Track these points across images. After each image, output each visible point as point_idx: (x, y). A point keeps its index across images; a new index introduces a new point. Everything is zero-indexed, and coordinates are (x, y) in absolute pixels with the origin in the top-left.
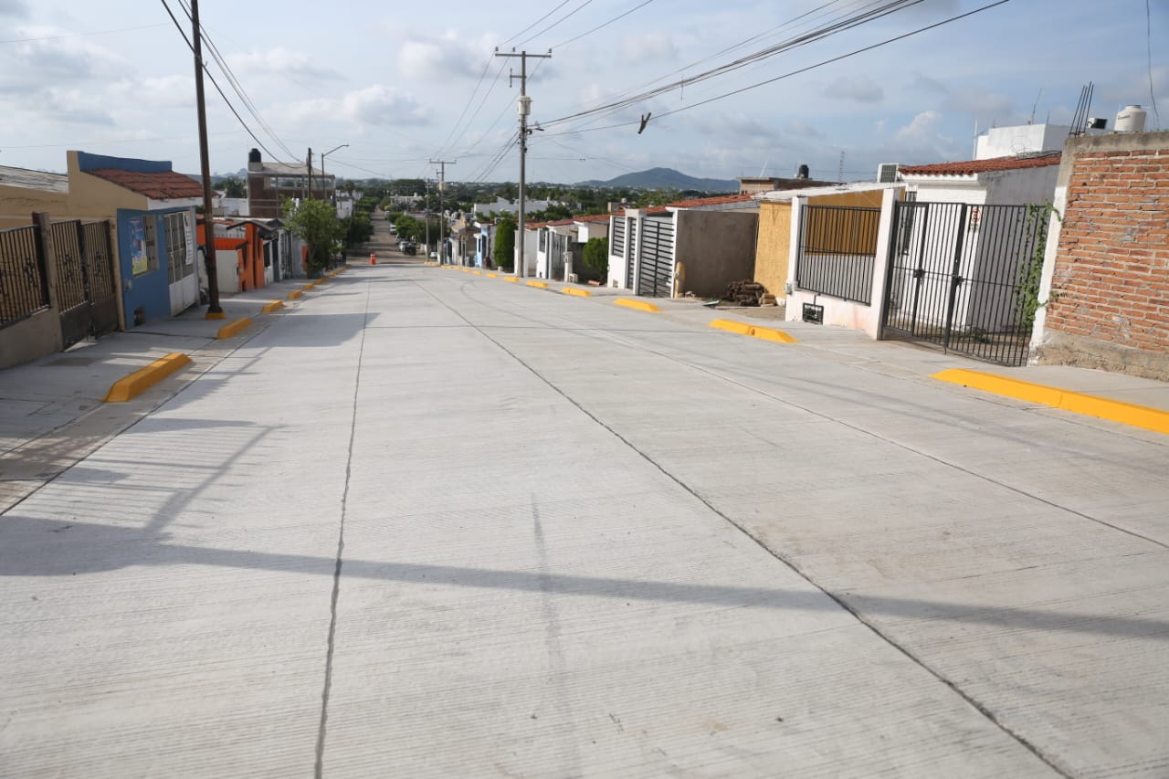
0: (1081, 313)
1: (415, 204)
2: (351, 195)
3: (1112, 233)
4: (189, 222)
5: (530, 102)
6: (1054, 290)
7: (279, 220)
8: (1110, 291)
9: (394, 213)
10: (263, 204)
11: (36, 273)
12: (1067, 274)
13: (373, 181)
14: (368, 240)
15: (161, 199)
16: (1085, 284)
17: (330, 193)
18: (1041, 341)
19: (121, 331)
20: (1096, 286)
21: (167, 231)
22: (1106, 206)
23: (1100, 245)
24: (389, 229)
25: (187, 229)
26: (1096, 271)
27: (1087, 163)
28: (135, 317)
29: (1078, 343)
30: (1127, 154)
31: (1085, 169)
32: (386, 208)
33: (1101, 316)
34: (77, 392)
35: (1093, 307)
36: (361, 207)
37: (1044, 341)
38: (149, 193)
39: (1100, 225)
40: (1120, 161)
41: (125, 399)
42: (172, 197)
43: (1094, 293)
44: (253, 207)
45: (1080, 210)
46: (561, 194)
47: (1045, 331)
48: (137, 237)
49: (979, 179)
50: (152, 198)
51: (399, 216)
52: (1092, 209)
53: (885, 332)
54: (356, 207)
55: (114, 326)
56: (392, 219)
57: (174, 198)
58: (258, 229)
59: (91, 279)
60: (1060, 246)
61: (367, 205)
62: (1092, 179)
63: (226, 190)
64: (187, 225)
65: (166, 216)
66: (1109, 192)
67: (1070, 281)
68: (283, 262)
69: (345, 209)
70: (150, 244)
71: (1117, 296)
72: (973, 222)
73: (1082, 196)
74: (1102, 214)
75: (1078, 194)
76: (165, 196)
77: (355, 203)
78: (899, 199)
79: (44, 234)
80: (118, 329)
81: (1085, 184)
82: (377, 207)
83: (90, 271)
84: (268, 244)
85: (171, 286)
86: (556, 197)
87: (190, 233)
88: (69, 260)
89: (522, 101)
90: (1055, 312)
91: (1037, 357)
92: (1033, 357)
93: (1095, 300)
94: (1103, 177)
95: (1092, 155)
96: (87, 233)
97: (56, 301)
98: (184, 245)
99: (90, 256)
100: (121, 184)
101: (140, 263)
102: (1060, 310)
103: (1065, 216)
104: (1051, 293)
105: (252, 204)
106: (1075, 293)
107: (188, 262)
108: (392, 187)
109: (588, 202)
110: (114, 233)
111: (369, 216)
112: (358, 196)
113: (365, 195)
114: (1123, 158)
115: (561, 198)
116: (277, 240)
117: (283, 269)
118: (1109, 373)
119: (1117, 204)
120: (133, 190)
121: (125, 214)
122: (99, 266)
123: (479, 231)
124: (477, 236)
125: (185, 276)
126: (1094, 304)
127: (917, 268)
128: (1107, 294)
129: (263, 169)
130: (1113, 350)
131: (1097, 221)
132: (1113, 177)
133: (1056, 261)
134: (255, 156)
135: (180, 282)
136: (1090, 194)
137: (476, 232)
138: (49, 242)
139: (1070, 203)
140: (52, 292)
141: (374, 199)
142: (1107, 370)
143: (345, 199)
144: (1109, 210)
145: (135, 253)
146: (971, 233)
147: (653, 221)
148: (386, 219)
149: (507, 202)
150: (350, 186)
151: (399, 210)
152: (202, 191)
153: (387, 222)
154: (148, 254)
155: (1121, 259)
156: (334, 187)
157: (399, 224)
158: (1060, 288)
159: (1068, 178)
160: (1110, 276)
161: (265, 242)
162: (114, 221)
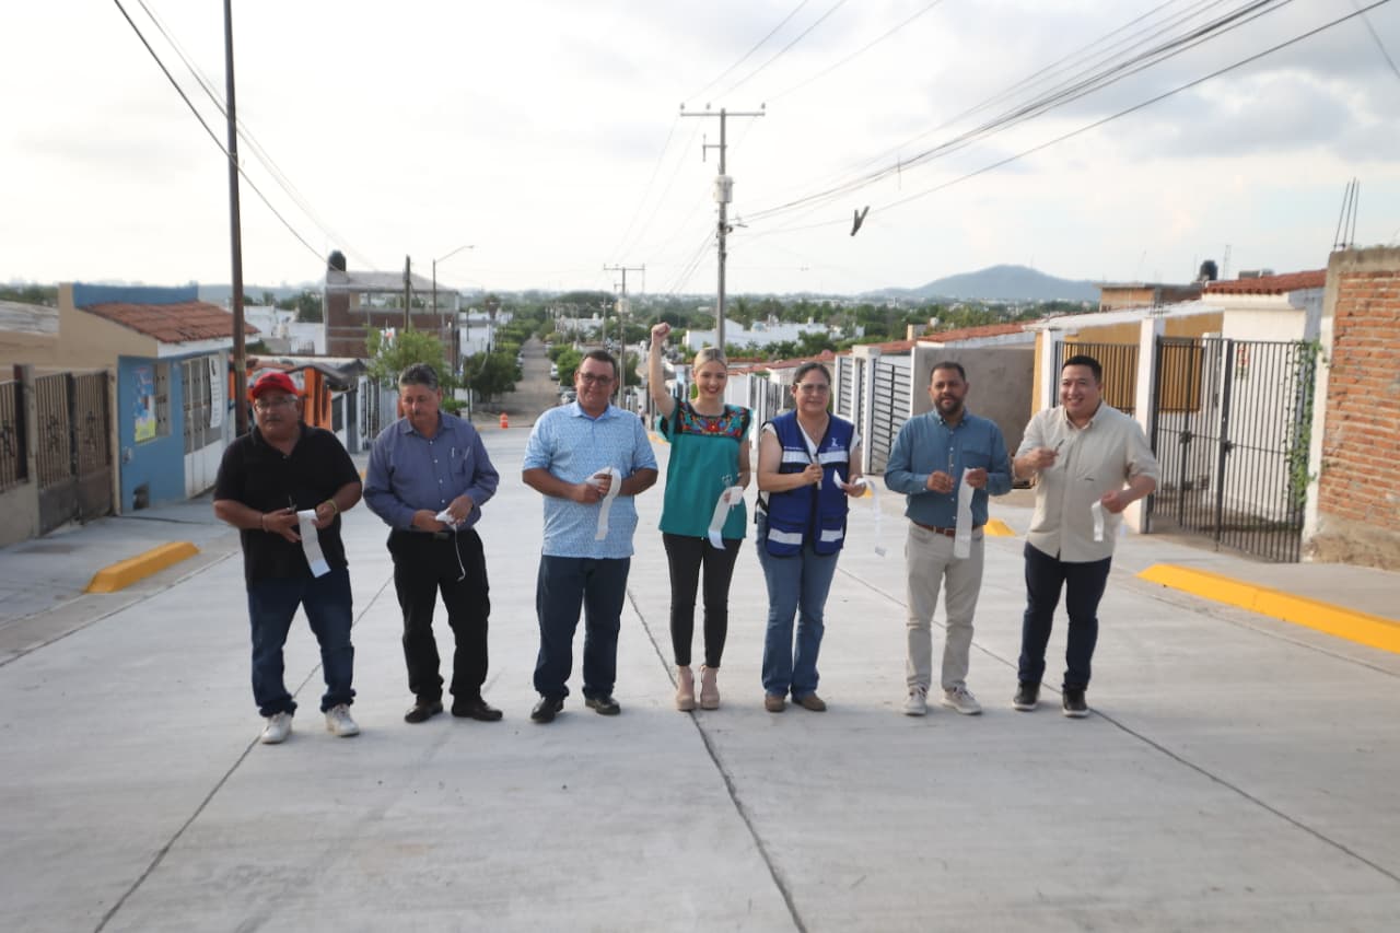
0: (1355, 490)
1: (593, 332)
2: (493, 316)
3: (1381, 380)
4: (217, 368)
5: (731, 184)
6: (1326, 458)
7: (363, 361)
8: (1382, 459)
9: (559, 346)
10: (348, 334)
11: (13, 439)
12: (1338, 436)
13: (532, 295)
14: (513, 389)
15: (177, 342)
16: (1355, 450)
17: (449, 317)
18: (1315, 529)
19: (115, 516)
20: (1368, 452)
21: (185, 382)
22: (1374, 344)
23: (1369, 397)
24: (549, 372)
25: (214, 379)
26: (1367, 432)
27: (1352, 286)
28: (135, 498)
29: (1355, 531)
30: (1390, 275)
31: (1350, 294)
32: (548, 337)
33: (1375, 493)
34: (54, 581)
35: (1366, 481)
36: (507, 336)
37: (1318, 530)
38: (162, 335)
39: (1369, 369)
40: (1384, 285)
41: (109, 589)
42: (191, 339)
43: (1365, 461)
44: (333, 339)
45: (1348, 348)
46: (831, 312)
47: (1318, 515)
48: (144, 392)
49: (1290, 301)
50: (164, 341)
51: (563, 351)
52: (1360, 348)
53: (1151, 523)
54: (497, 337)
55: (107, 509)
56: (554, 356)
57: (194, 339)
58: (324, 378)
59: (81, 446)
60: (1329, 397)
61: (518, 332)
62: (1357, 308)
63: (297, 310)
64: (214, 373)
65: (184, 362)
66: (1375, 325)
67: (1341, 446)
68: (364, 423)
69: (476, 340)
70: (161, 400)
71: (1390, 465)
72: (1240, 365)
73: (1349, 330)
74: (1369, 354)
75: (1345, 327)
76: (182, 337)
77: (496, 330)
78: (1162, 334)
79: (26, 391)
80: (111, 513)
81: (1351, 314)
82: (534, 336)
83: (80, 436)
84: (341, 398)
85: (188, 458)
86: (823, 317)
87: (219, 384)
88: (55, 422)
89: (719, 183)
90: (1328, 488)
91: (1312, 552)
92: (1307, 552)
93: (1369, 472)
94: (1368, 305)
95: (1357, 275)
96: (79, 388)
97: (35, 474)
98: (209, 402)
99: (81, 416)
100: (126, 324)
101: (145, 426)
102: (1332, 487)
103: (1333, 356)
104: (1322, 462)
105: (330, 334)
106: (1347, 462)
107: (214, 424)
108: (557, 303)
109: (876, 324)
110: (113, 388)
111: (516, 352)
112: (503, 318)
113: (517, 316)
114: (1386, 280)
115: (831, 319)
116: (356, 391)
117: (363, 435)
118: (1388, 572)
119: (1384, 340)
120: (141, 331)
121: (128, 362)
122: (91, 430)
123: (672, 376)
124: (671, 384)
125: (207, 444)
126: (1366, 476)
127: (1182, 429)
128: (1379, 463)
129: (349, 281)
130: (1389, 539)
131: (1366, 363)
132: (1379, 305)
133: (1326, 419)
134: (337, 262)
135: (200, 452)
136: (1357, 328)
137: (669, 379)
138: (32, 401)
139: (1337, 339)
140: (32, 463)
141: (531, 323)
142: (1384, 567)
143: (482, 324)
144: (1375, 350)
145: (140, 412)
146: (1239, 380)
147: (887, 361)
148: (546, 356)
149: (740, 327)
150: (491, 303)
151: (566, 342)
152: (230, 329)
153: (548, 361)
154: (157, 414)
155: (1391, 415)
156: (457, 308)
157: (564, 364)
158: (1331, 455)
159: (1333, 307)
160: (1380, 438)
161: (334, 395)
162: (113, 371)
